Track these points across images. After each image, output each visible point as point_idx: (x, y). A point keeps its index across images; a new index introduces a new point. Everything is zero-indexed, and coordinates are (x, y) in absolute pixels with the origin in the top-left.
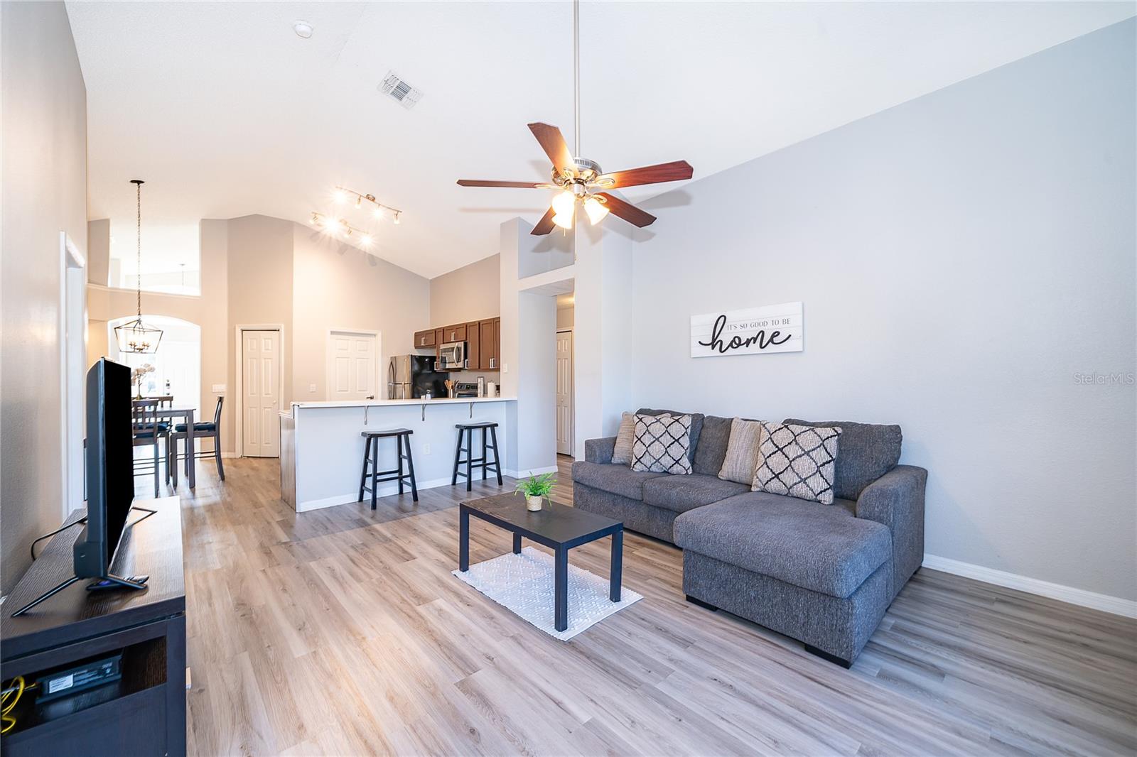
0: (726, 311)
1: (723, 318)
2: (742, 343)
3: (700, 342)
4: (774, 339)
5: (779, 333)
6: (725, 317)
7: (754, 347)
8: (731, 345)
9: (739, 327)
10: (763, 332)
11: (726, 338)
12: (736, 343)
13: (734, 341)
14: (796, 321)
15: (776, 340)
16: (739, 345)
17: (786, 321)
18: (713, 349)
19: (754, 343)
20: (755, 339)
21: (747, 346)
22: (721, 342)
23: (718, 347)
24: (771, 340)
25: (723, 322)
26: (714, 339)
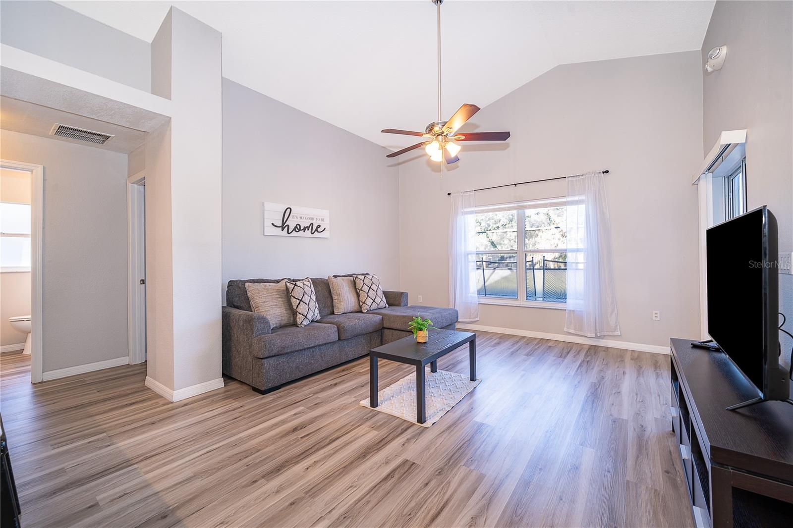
0: (291, 205)
1: (289, 210)
2: (302, 229)
3: (273, 224)
4: (318, 229)
5: (320, 226)
6: (291, 209)
7: (308, 232)
8: (294, 229)
9: (299, 218)
10: (312, 224)
11: (292, 223)
12: (298, 228)
13: (296, 227)
14: (327, 221)
15: (319, 230)
16: (300, 230)
17: (323, 220)
18: (282, 230)
19: (308, 230)
20: (308, 228)
21: (304, 232)
22: (288, 226)
23: (286, 229)
24: (316, 230)
25: (289, 212)
26: (283, 223)
